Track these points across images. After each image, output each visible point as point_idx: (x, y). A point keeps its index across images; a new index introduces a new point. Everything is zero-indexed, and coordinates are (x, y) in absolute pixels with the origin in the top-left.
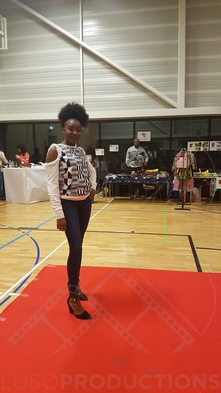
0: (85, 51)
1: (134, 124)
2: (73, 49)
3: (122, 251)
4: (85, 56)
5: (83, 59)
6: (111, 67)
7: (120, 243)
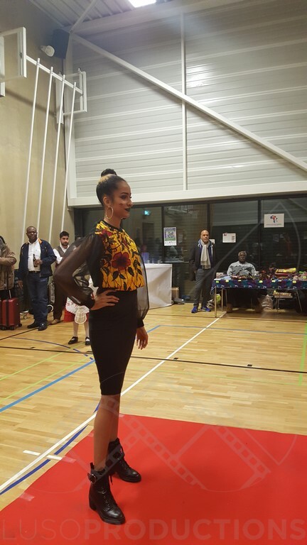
0: (190, 107)
1: (259, 204)
2: (172, 106)
3: (228, 398)
4: (189, 114)
5: (186, 118)
6: (225, 127)
7: (226, 384)
